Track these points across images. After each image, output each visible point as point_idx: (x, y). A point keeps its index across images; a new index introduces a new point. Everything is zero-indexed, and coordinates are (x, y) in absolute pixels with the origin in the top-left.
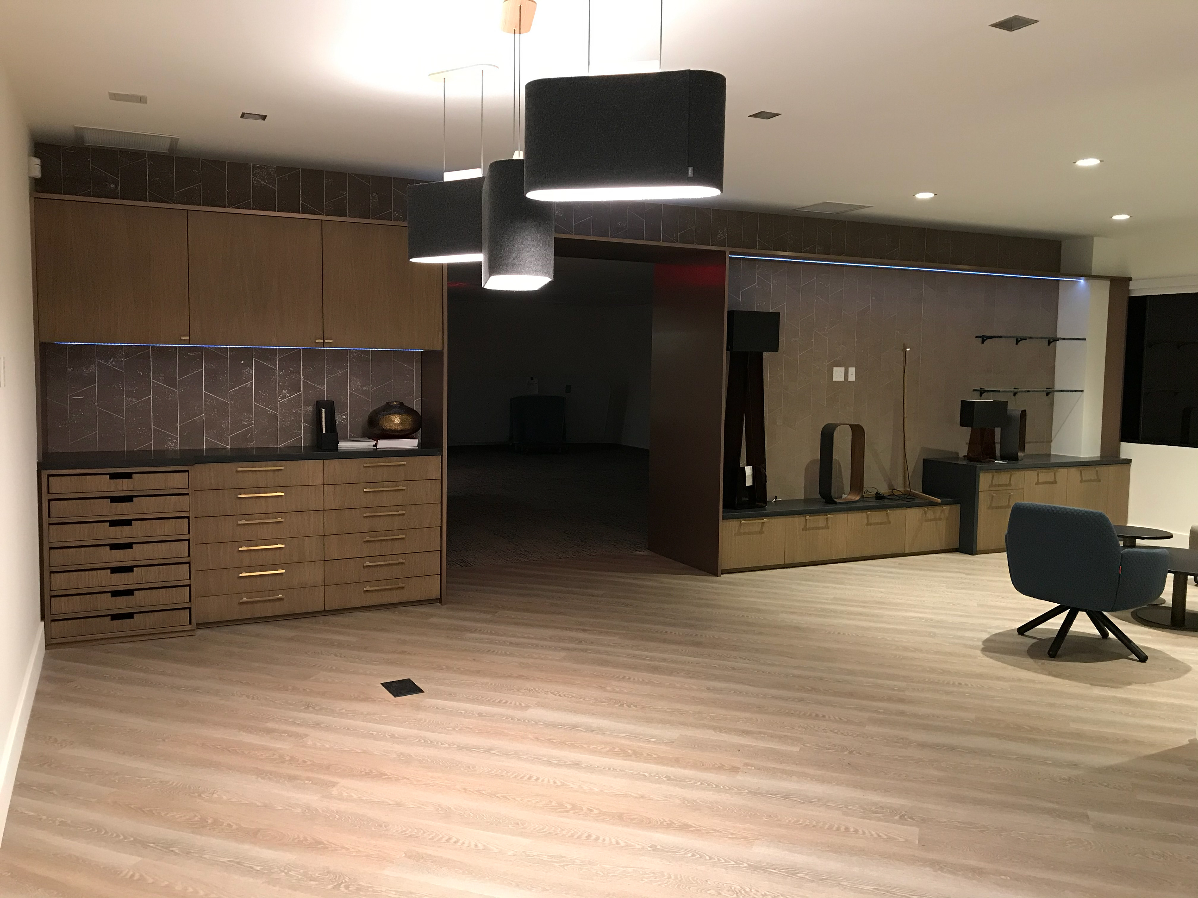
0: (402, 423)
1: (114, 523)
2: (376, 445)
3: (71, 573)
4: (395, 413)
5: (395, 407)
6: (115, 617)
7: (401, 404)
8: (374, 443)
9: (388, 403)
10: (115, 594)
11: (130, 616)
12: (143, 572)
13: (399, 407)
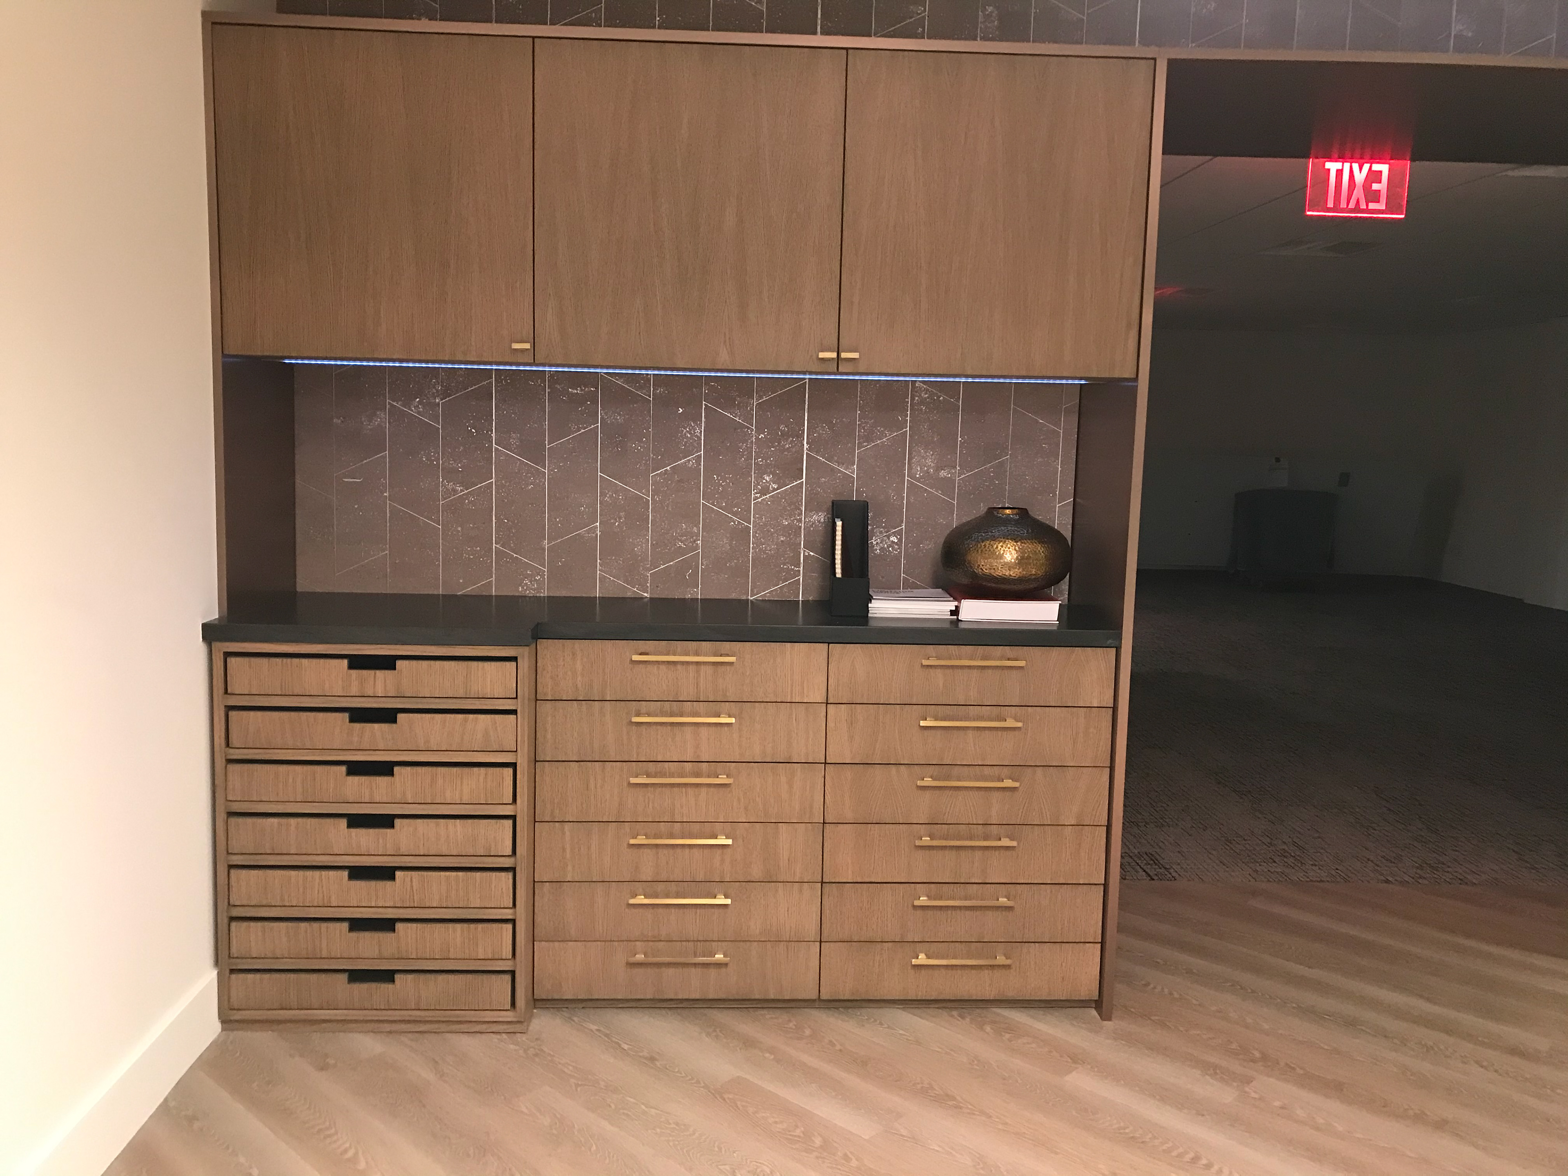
0: (1022, 561)
1: (356, 769)
2: (955, 612)
3: (270, 872)
4: (1007, 537)
5: (1007, 521)
6: (357, 976)
7: (1023, 512)
8: (952, 605)
9: (991, 510)
10: (358, 925)
11: (388, 976)
12: (414, 884)
13: (1017, 523)
